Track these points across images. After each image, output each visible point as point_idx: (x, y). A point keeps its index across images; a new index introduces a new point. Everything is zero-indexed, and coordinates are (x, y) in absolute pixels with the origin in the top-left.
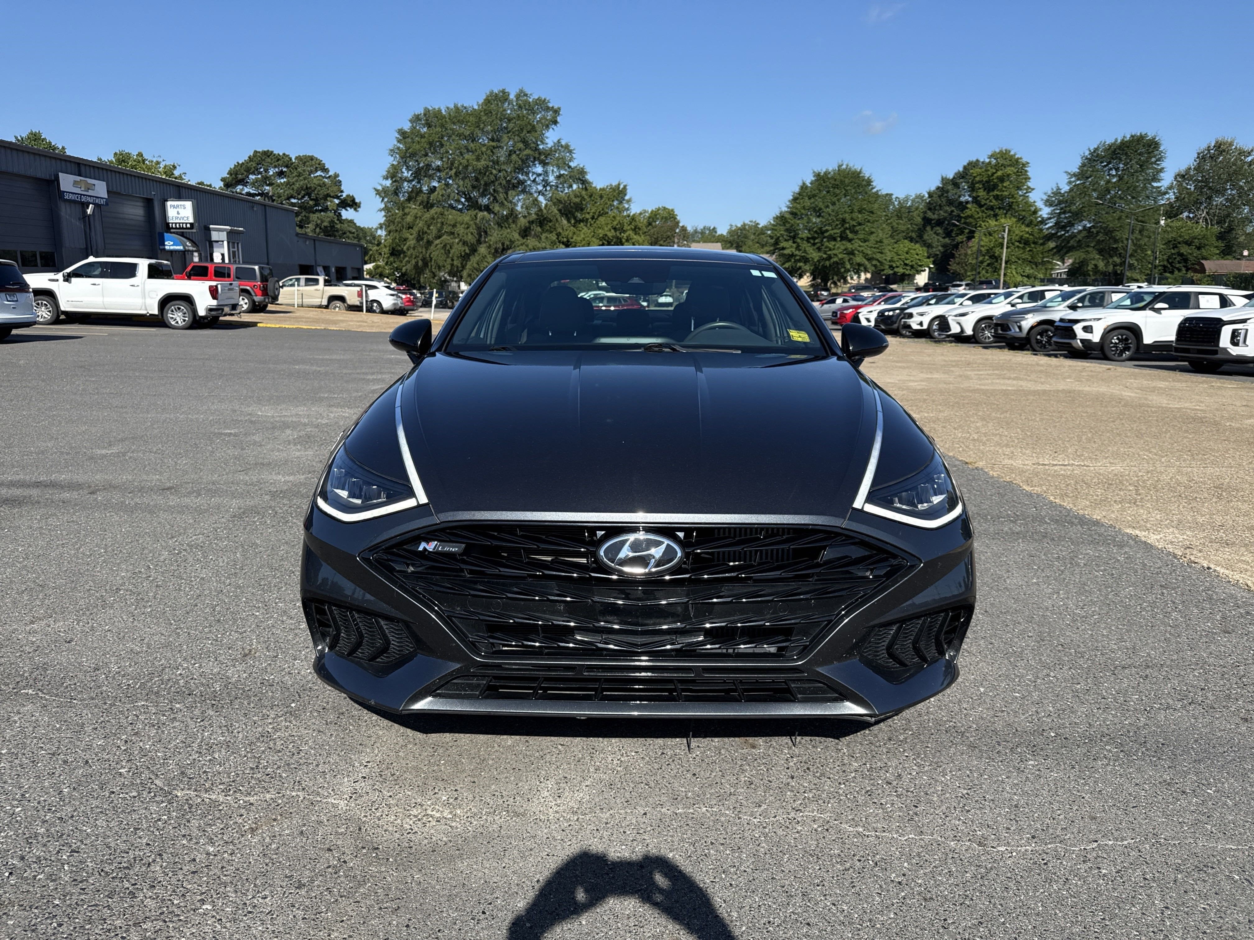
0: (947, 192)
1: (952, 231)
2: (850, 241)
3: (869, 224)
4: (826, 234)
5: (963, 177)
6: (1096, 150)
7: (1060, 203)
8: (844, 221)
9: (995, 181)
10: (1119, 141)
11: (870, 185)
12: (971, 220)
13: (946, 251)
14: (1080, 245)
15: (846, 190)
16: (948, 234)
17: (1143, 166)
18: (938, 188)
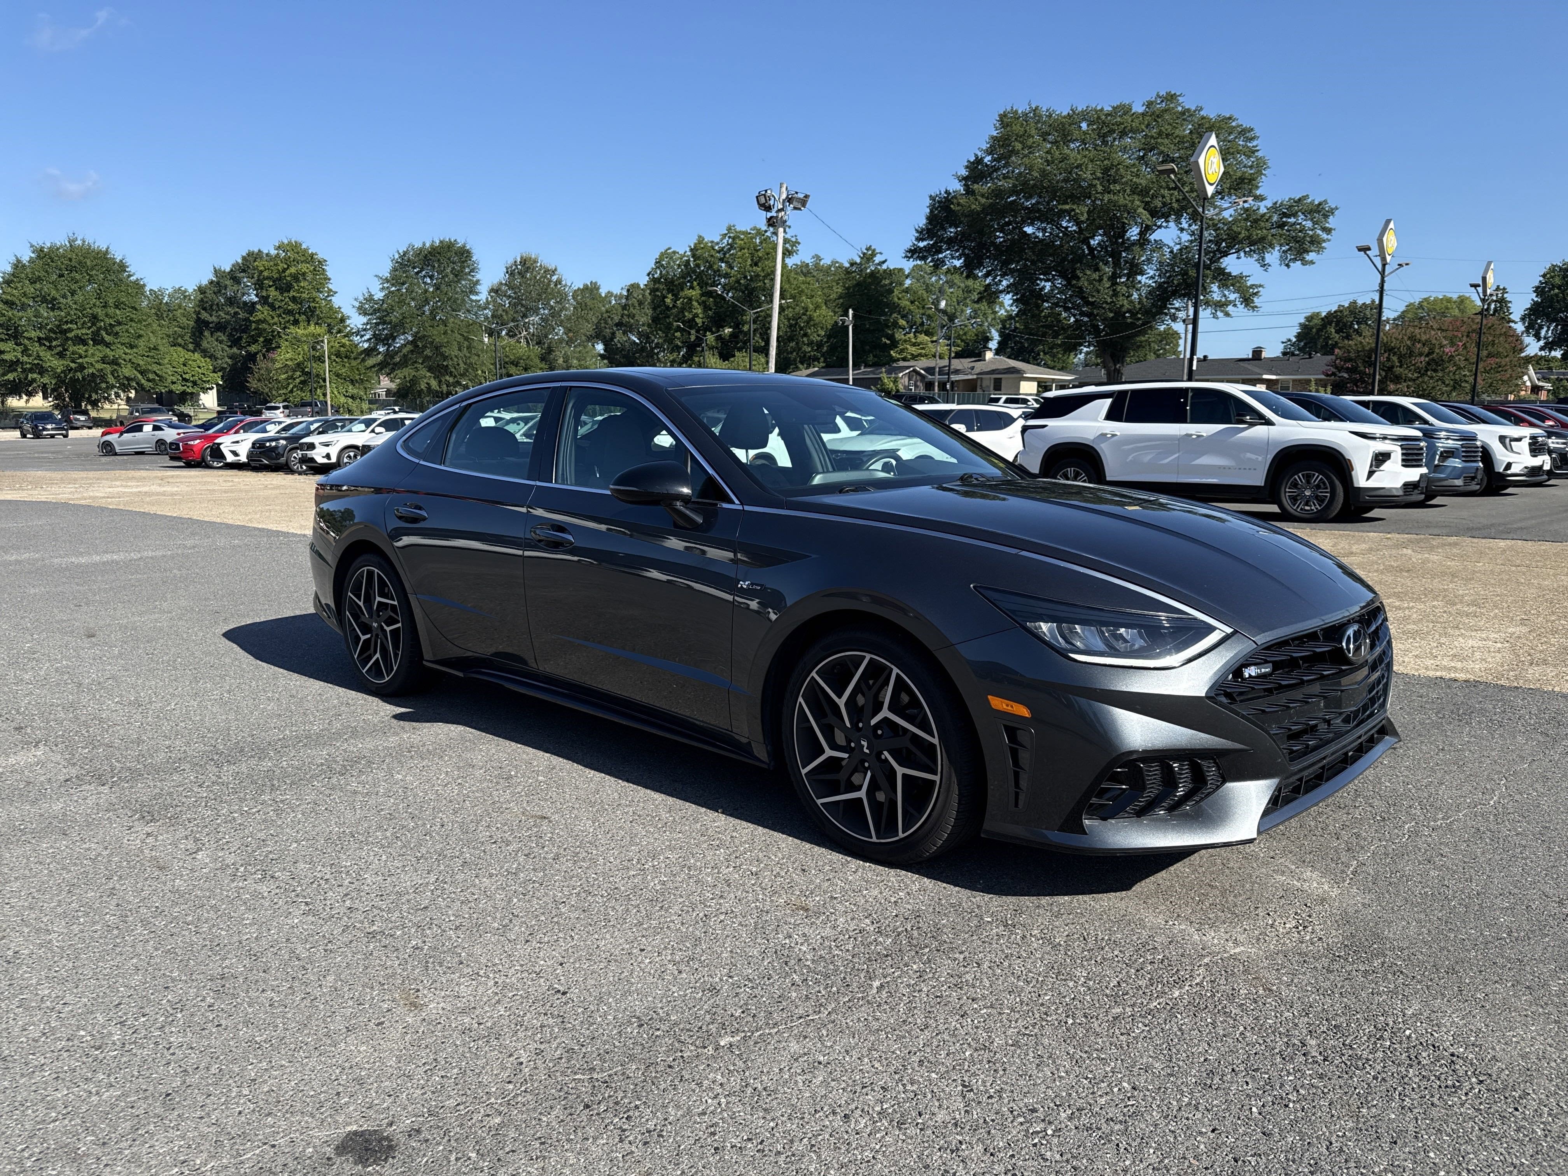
0: (226, 287)
1: (240, 338)
2: (107, 345)
3: (133, 324)
4: (70, 335)
5: (244, 271)
6: (405, 253)
7: (375, 311)
8: (95, 318)
9: (289, 279)
10: (428, 245)
11: (125, 271)
12: (264, 326)
13: (236, 363)
14: (405, 362)
15: (91, 276)
16: (235, 342)
17: (458, 275)
18: (212, 282)
